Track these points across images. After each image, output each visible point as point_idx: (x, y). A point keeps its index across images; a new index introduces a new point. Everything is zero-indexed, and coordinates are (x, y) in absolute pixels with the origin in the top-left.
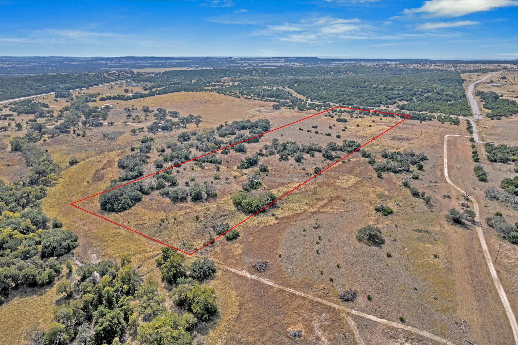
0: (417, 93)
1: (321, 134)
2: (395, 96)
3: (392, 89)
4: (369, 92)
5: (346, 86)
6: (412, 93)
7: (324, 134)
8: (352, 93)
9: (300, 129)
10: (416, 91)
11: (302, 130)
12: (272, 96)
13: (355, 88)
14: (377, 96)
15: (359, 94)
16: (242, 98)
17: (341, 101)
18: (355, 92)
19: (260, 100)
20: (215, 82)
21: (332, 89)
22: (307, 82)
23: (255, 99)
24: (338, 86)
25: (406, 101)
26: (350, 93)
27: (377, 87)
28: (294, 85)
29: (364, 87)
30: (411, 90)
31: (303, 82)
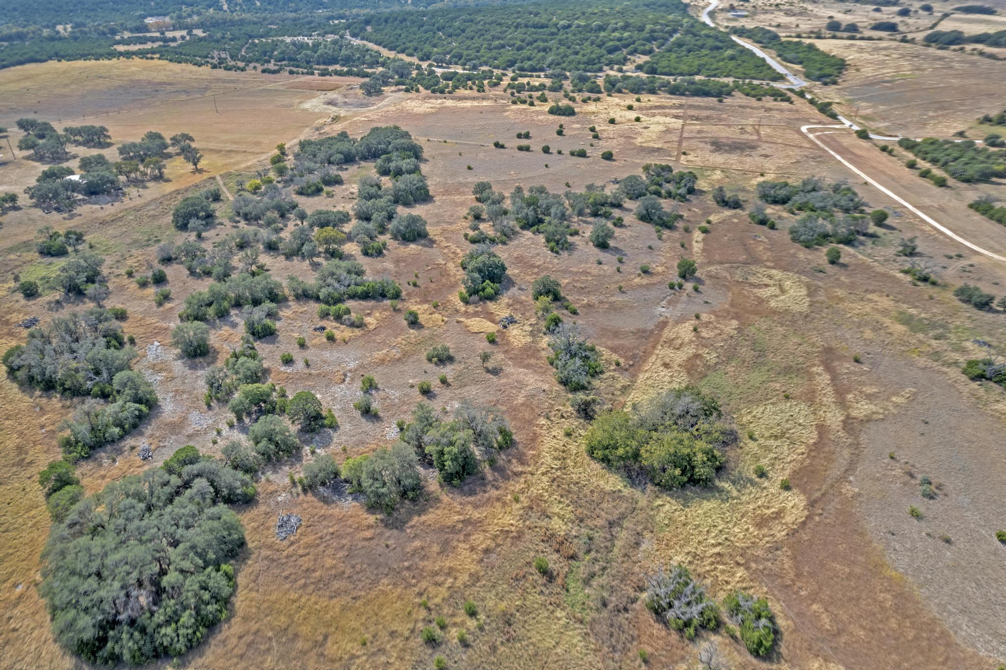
0: (656, 34)
1: (560, 152)
2: (617, 43)
3: (601, 28)
4: (558, 37)
5: (500, 24)
6: (645, 34)
7: (566, 152)
8: (523, 41)
9: (497, 145)
10: (653, 31)
11: (502, 147)
12: (334, 61)
13: (524, 30)
14: (579, 45)
15: (542, 45)
16: (250, 71)
17: (511, 64)
18: (529, 39)
19: (307, 73)
20: (131, 31)
21: (469, 33)
22: (396, 19)
23: (291, 72)
24: (480, 27)
25: (644, 53)
26: (519, 43)
27: (569, 26)
28: (366, 30)
29: (542, 27)
30: (641, 29)
31: (386, 21)
